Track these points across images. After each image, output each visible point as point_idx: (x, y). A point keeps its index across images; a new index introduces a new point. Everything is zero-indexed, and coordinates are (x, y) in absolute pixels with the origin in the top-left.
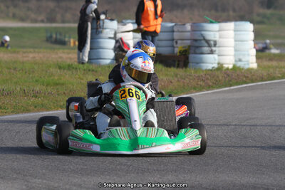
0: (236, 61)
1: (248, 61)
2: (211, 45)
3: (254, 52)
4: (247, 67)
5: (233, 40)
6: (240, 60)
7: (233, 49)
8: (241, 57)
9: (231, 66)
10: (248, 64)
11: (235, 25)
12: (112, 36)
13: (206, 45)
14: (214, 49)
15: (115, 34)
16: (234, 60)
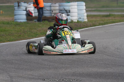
0: (78, 19)
1: (83, 19)
2: (68, 12)
3: (86, 14)
4: (83, 21)
5: (77, 10)
6: (80, 18)
7: (77, 13)
8: (81, 17)
9: (76, 21)
10: (84, 20)
11: (78, 3)
12: (25, 9)
13: (66, 12)
14: (69, 14)
15: (26, 8)
16: (77, 18)
